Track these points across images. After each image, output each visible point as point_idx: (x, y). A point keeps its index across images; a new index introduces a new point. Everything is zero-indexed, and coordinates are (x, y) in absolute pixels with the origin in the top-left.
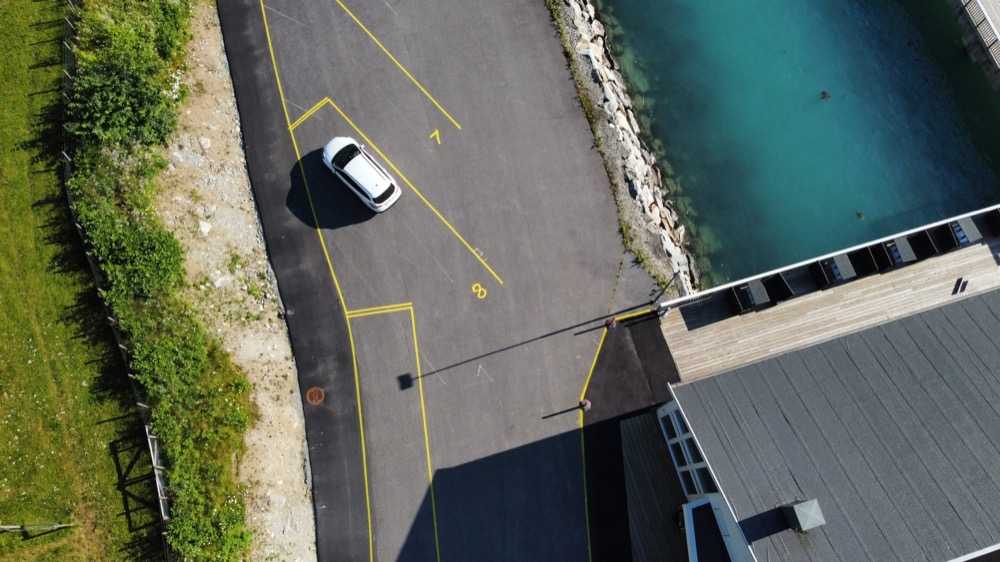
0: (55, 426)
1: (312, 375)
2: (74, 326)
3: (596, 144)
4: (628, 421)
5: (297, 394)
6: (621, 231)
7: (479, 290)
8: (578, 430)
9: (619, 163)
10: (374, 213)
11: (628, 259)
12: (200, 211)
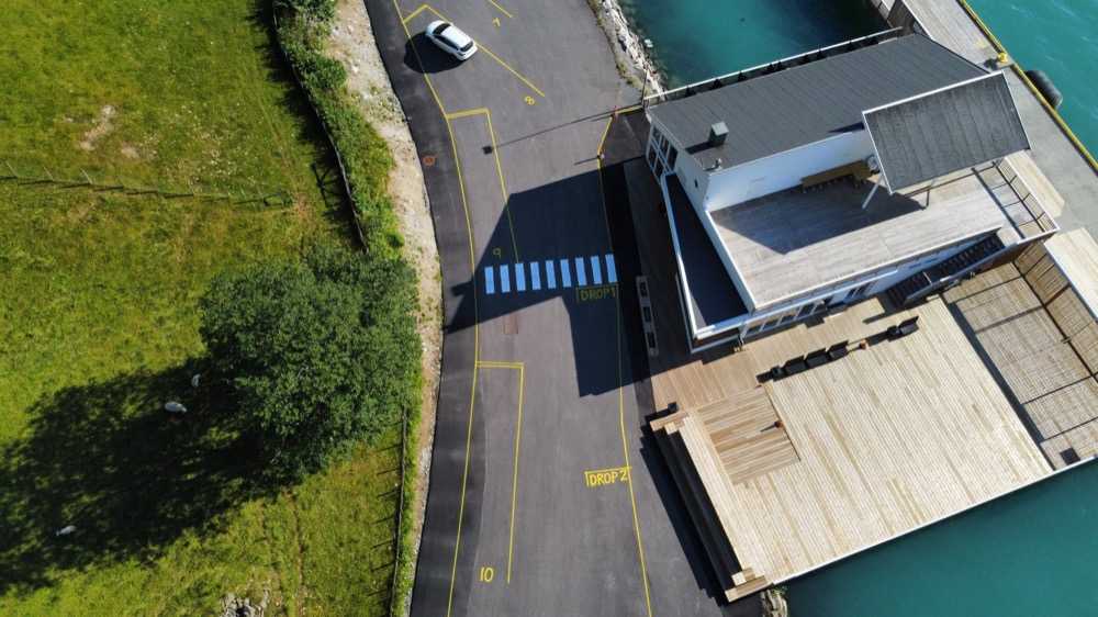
0: (277, 154)
1: (425, 150)
2: (284, 108)
3: (599, 23)
4: (627, 164)
5: (417, 160)
6: (617, 67)
7: (530, 100)
8: (597, 171)
9: (614, 33)
10: (461, 62)
11: (623, 81)
12: (351, 61)
